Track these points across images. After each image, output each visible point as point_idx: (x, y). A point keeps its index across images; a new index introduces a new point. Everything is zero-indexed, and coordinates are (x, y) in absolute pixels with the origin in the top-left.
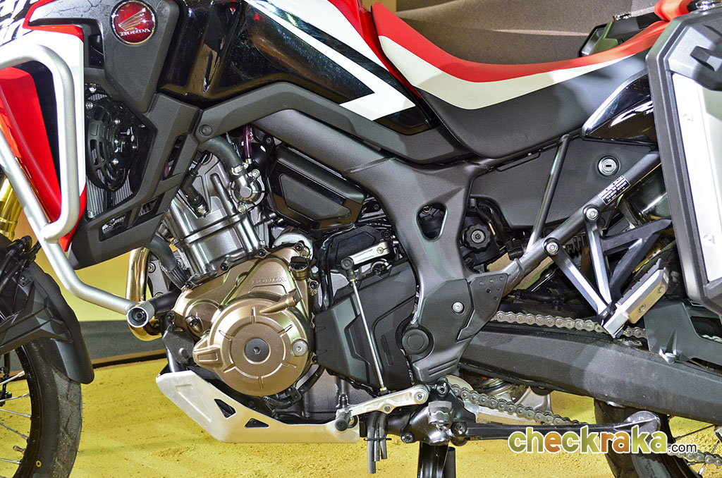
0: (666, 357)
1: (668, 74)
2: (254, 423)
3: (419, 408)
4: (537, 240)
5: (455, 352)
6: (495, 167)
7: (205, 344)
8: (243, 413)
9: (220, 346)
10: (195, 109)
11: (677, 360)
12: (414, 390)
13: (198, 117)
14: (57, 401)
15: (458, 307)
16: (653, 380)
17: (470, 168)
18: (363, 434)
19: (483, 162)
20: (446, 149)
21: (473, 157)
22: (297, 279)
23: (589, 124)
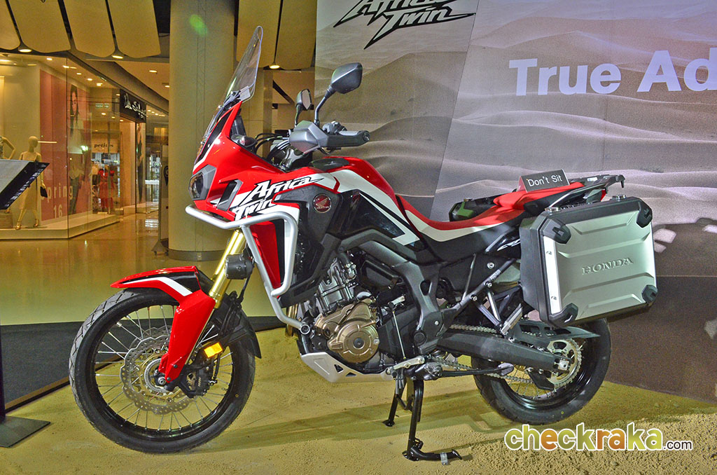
0: (511, 341)
1: (541, 236)
2: (350, 374)
3: (420, 365)
4: (467, 295)
5: (435, 342)
6: (447, 265)
7: (335, 341)
8: (346, 369)
9: (343, 342)
10: (339, 240)
11: (515, 342)
12: (419, 358)
13: (340, 243)
14: (249, 367)
15: (437, 323)
16: (507, 351)
17: (439, 265)
18: (395, 377)
19: (444, 263)
20: (431, 258)
21: (440, 260)
22: (372, 312)
23: (487, 250)
